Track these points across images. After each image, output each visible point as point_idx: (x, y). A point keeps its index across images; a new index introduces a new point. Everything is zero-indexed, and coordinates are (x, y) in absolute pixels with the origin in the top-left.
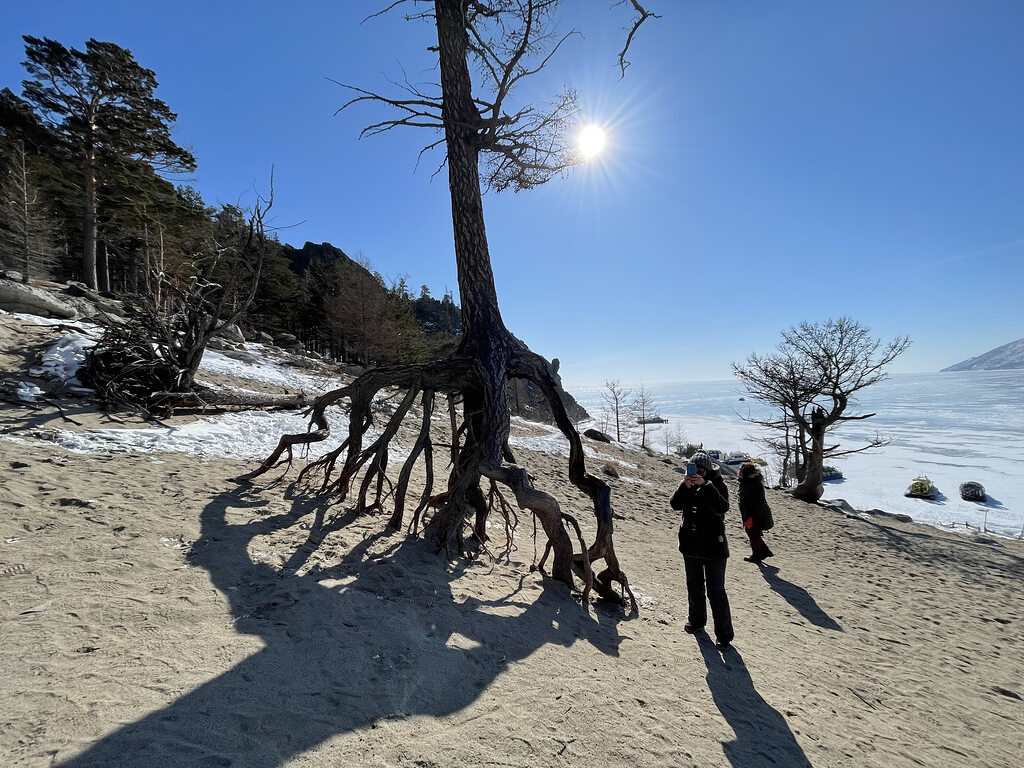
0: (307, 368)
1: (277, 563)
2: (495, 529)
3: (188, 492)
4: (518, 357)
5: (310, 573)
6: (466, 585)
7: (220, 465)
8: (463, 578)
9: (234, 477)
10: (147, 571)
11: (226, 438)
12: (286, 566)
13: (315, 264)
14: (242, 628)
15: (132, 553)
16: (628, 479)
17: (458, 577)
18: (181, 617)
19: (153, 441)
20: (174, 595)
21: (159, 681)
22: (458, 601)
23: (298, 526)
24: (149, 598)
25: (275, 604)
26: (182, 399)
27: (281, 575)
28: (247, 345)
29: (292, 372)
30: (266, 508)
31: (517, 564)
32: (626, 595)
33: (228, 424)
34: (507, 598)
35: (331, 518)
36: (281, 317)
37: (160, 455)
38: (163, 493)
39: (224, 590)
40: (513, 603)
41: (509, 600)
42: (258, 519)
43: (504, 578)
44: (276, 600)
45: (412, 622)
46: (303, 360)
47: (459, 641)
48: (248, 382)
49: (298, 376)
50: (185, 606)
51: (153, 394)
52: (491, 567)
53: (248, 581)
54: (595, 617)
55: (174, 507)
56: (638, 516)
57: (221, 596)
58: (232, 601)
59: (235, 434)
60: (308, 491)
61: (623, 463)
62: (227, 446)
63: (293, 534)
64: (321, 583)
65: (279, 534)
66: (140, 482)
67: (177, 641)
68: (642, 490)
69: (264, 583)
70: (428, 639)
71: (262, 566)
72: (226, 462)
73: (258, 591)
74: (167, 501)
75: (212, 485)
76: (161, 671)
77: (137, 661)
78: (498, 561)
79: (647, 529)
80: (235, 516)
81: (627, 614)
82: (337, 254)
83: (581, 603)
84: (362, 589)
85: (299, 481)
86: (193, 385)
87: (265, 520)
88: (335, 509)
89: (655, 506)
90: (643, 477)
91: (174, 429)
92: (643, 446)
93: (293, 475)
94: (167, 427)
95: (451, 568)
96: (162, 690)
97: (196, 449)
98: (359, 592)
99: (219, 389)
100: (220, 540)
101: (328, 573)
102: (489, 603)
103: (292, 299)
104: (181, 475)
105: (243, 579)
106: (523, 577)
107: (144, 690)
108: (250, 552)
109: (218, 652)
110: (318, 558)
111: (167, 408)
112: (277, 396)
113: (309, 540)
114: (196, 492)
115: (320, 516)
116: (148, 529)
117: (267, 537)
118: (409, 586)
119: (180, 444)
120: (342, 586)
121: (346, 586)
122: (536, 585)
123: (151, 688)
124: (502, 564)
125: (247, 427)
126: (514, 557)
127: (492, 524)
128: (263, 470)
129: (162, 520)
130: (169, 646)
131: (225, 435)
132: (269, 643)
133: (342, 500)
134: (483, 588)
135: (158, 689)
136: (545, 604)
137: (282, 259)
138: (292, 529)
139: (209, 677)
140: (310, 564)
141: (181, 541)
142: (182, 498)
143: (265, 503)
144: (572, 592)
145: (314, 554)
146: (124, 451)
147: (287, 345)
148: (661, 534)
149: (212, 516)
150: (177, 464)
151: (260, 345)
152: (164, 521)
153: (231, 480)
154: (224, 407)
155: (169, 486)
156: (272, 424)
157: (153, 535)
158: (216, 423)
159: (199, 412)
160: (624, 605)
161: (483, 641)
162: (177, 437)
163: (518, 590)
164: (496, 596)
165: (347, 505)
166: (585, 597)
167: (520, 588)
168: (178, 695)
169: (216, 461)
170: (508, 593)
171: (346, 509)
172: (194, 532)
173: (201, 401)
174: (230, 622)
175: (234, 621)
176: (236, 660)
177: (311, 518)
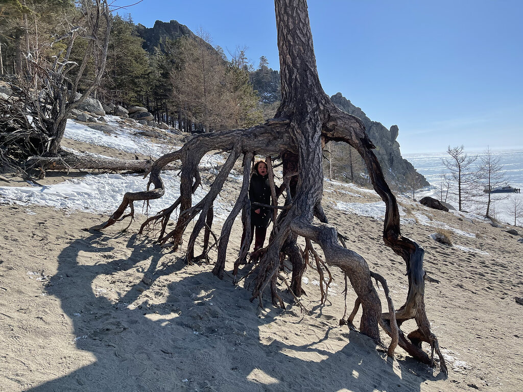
0: (156, 137)
1: (113, 297)
2: (311, 285)
3: (52, 238)
4: (335, 119)
5: (140, 308)
6: (274, 330)
7: (79, 217)
8: (272, 323)
9: (88, 227)
10: (16, 295)
11: (86, 196)
12: (121, 301)
13: (164, 42)
14: (80, 346)
15: (6, 280)
16: (463, 248)
17: (268, 322)
18: (38, 332)
19: (29, 197)
20: (34, 314)
21: (17, 375)
22: (264, 342)
23: (135, 269)
24: (16, 315)
25: (108, 330)
26: (51, 163)
27: (116, 308)
28: (107, 118)
29: (144, 141)
30: (110, 253)
31: (329, 318)
32: (436, 356)
33: (88, 185)
34: (311, 345)
35: (163, 264)
36: (136, 92)
37: (34, 208)
38: (33, 237)
39: (70, 315)
40: (316, 350)
41: (313, 347)
42: (104, 261)
43: (312, 328)
44: (109, 327)
45: (220, 356)
46: (154, 130)
47: (259, 376)
48: (106, 149)
49: (148, 144)
50: (40, 323)
51: (29, 158)
52: (301, 317)
53: (90, 310)
54: (398, 372)
55: (39, 249)
56: (468, 284)
57: (67, 319)
58: (75, 324)
59: (93, 193)
60: (146, 242)
61: (459, 232)
62: (86, 202)
63: (130, 275)
64: (147, 316)
65: (119, 275)
66: (17, 228)
67: (33, 349)
68: (477, 259)
69: (102, 312)
70: (232, 371)
71: (102, 299)
72: (84, 216)
73: (96, 319)
74: (35, 243)
75: (71, 233)
76: (20, 368)
77: (4, 359)
78: (311, 313)
79: (475, 297)
80: (86, 258)
81: (435, 374)
82: (183, 30)
83: (386, 358)
84: (181, 324)
85: (141, 232)
86: (60, 151)
87: (109, 263)
88: (168, 257)
89: (489, 276)
90: (481, 247)
91: (45, 188)
92: (487, 216)
93: (135, 228)
94: (40, 185)
95: (263, 314)
96: (19, 382)
97: (61, 204)
98: (179, 327)
99: (82, 154)
100: (72, 276)
101: (153, 309)
102: (292, 347)
103: (147, 75)
104: (48, 224)
105: (85, 308)
106: (330, 329)
107: (7, 380)
108: (93, 287)
109: (61, 361)
110: (148, 297)
111: (40, 170)
112: (129, 161)
113: (142, 281)
114: (57, 238)
115: (154, 262)
116: (19, 264)
117: (109, 277)
118: (222, 326)
119: (50, 200)
120: (164, 320)
121: (168, 320)
122: (342, 337)
123: (12, 379)
124: (313, 316)
125: (104, 187)
126: (326, 311)
127: (310, 280)
128: (110, 222)
129: (29, 258)
130: (27, 351)
131: (86, 194)
132: (99, 359)
133: (175, 250)
134: (290, 335)
135: (16, 380)
136: (349, 355)
137: (135, 38)
138: (130, 271)
139: (52, 377)
140: (140, 301)
141: (42, 275)
142: (46, 242)
143: (110, 249)
144: (378, 347)
145: (145, 293)
146: (8, 204)
147: (140, 117)
148: (489, 303)
149: (67, 258)
150: (45, 215)
151: (118, 118)
152: (31, 259)
153: (86, 230)
154: (86, 170)
155: (37, 232)
156: (124, 185)
157: (22, 269)
158: (79, 183)
159: (65, 174)
160: (434, 366)
161: (282, 379)
162: (47, 194)
163: (324, 339)
164: (300, 342)
165: (178, 254)
166: (390, 353)
167: (326, 338)
168: (30, 386)
169: (76, 215)
170: (312, 341)
171: (177, 258)
172: (52, 268)
173: (66, 165)
174: (72, 340)
175: (75, 339)
176: (73, 368)
177: (147, 263)
